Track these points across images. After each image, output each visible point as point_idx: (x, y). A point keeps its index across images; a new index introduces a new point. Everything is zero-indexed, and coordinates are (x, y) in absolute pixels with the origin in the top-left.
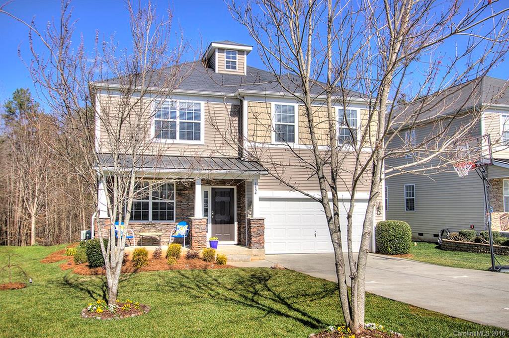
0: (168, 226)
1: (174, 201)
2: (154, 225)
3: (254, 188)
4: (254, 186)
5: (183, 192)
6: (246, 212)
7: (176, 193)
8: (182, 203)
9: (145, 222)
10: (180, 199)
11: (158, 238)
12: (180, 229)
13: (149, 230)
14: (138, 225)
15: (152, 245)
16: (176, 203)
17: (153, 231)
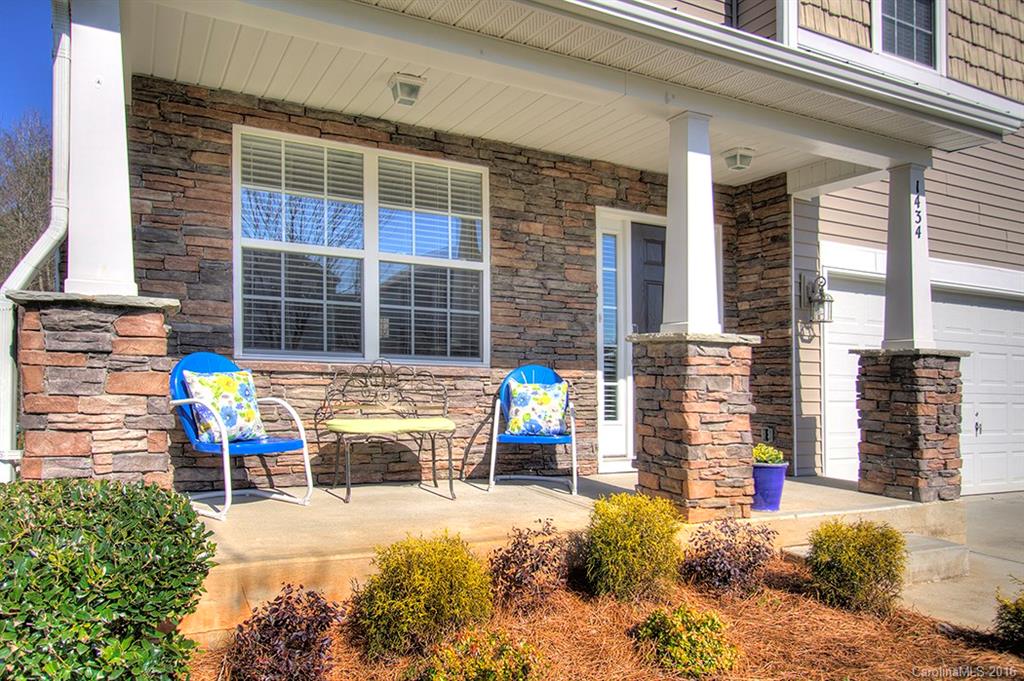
0: (460, 384)
1: (484, 266)
2: (391, 380)
3: (914, 207)
4: (913, 197)
5: (523, 226)
6: (791, 331)
7: (493, 228)
8: (517, 281)
9: (347, 362)
10: (509, 257)
11: (413, 446)
12: (532, 403)
13: (365, 403)
14: (307, 379)
15: (384, 482)
16: (493, 275)
17: (388, 408)
